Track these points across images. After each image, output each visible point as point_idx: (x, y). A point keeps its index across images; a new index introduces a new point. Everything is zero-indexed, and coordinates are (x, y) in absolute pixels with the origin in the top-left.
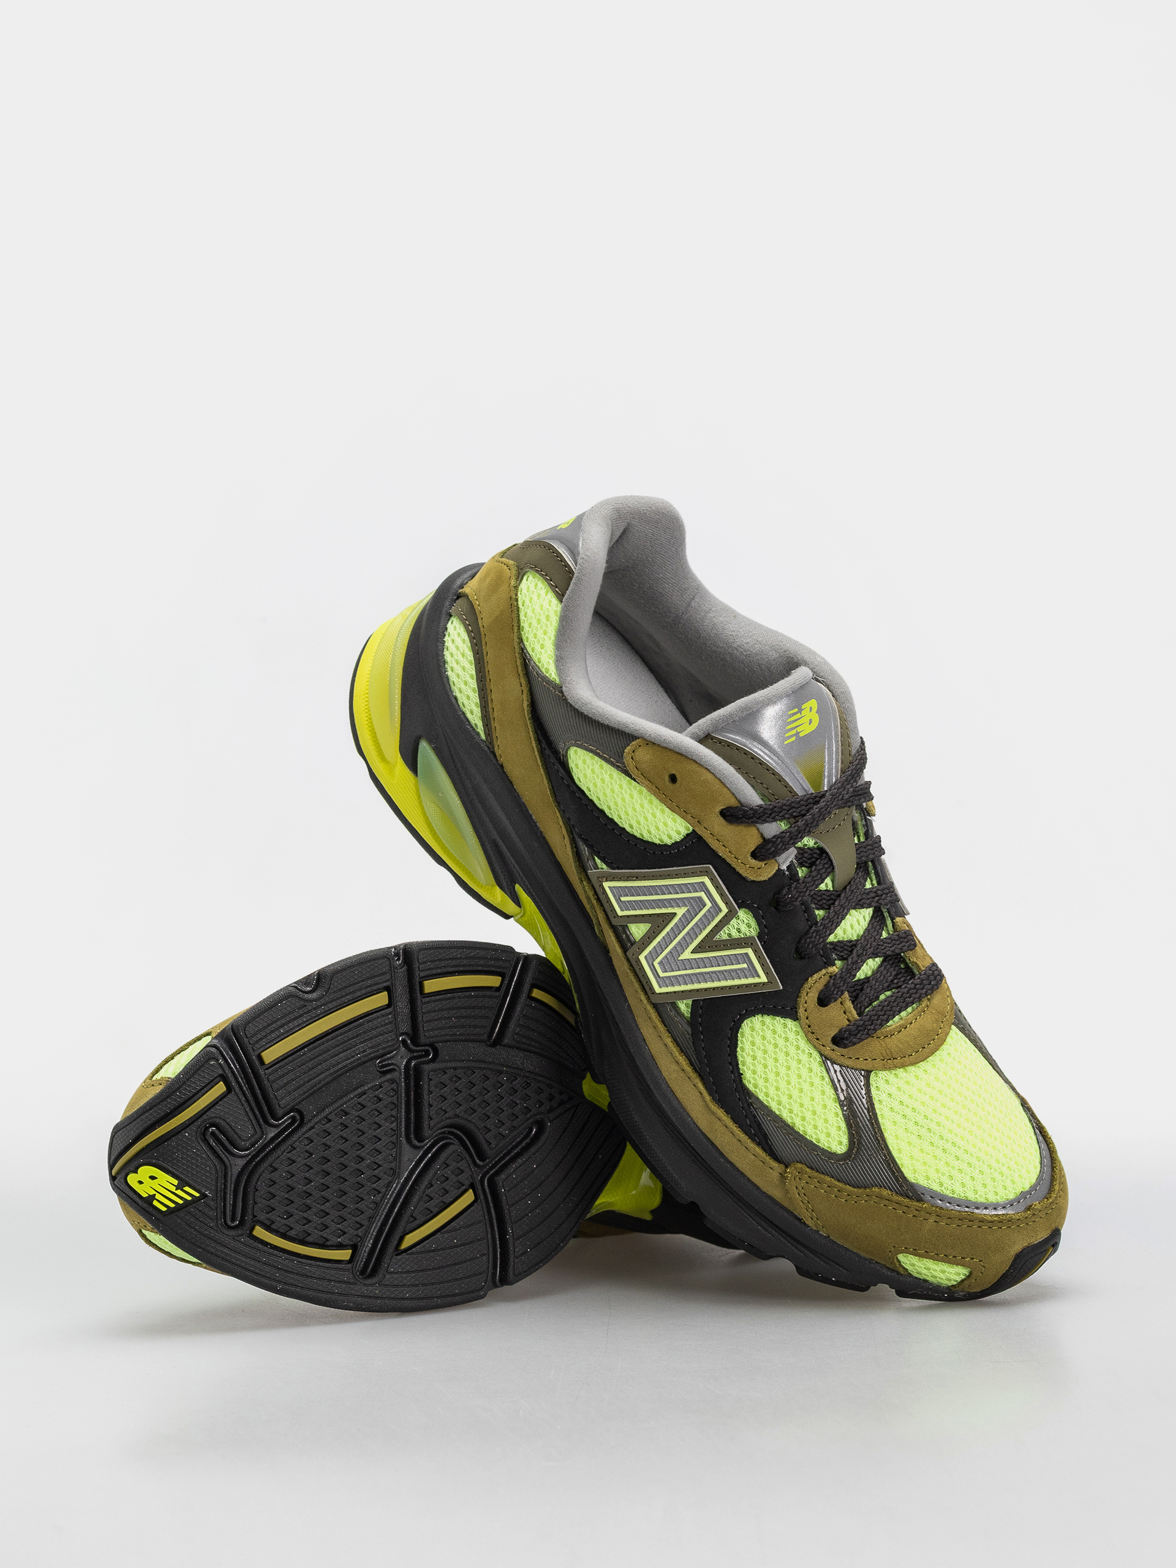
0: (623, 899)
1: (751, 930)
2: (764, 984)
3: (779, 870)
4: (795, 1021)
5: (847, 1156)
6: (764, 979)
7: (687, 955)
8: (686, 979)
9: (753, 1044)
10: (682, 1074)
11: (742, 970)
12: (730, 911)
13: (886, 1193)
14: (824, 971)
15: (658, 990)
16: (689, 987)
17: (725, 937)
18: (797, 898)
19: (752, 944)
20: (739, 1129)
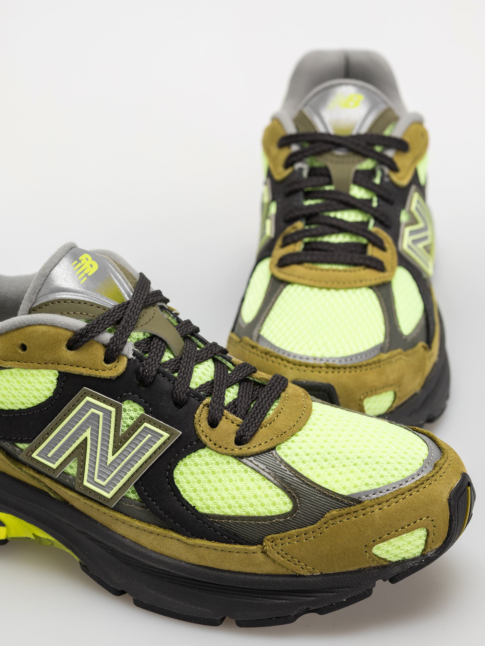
0: (50, 455)
1: (139, 412)
2: (169, 439)
3: (129, 360)
4: (204, 448)
5: (295, 508)
6: (166, 435)
7: (111, 458)
8: (119, 475)
9: (188, 482)
10: (159, 538)
11: (150, 440)
12: (117, 408)
13: (334, 512)
14: (201, 406)
15: (109, 496)
16: (126, 478)
17: (125, 429)
18: (152, 370)
19: (144, 419)
20: (216, 543)
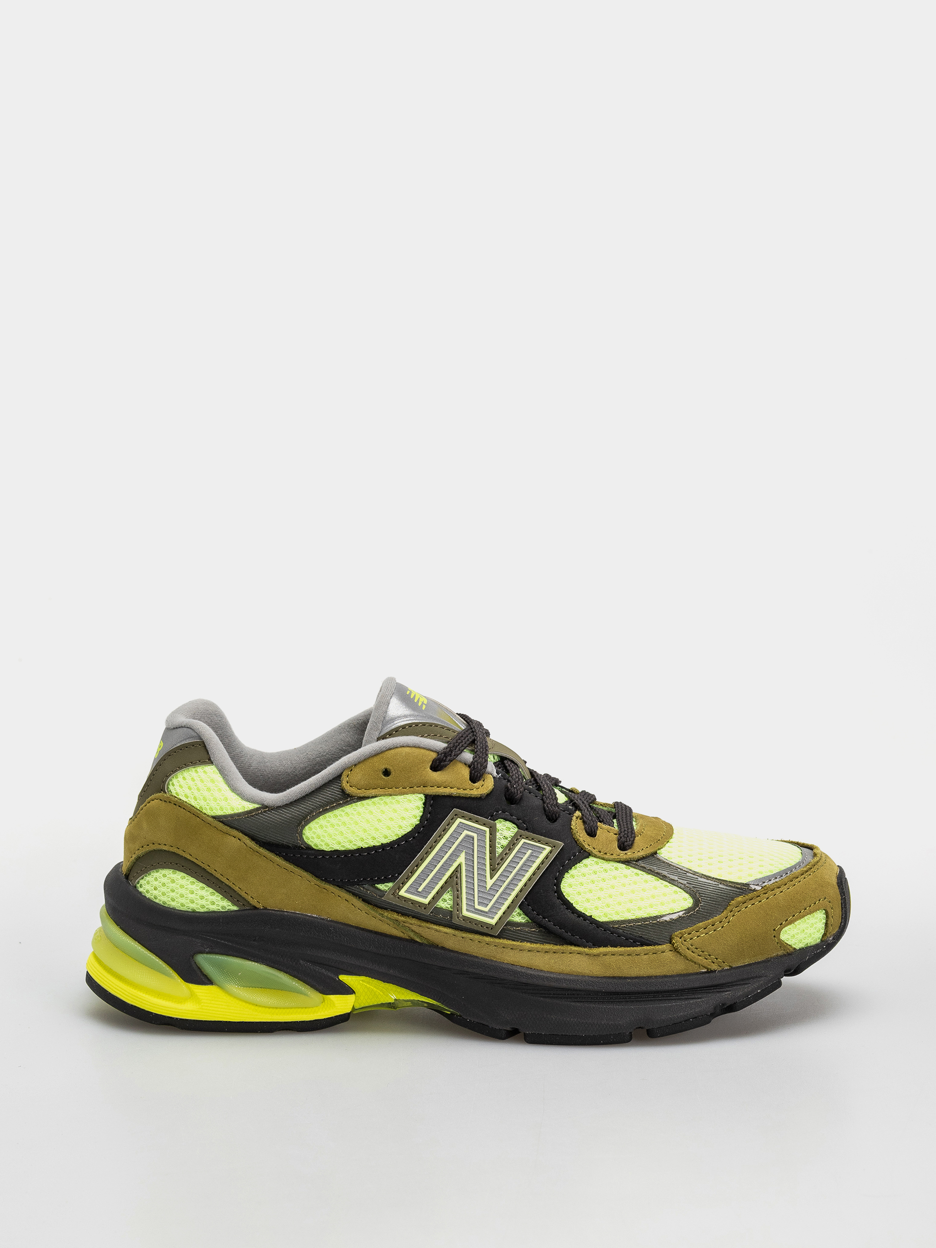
0: (420, 889)
1: (512, 830)
3: (493, 778)
4: (588, 857)
5: (696, 902)
6: (547, 848)
7: (490, 883)
8: (502, 898)
9: (579, 893)
10: (557, 955)
11: (531, 855)
13: (740, 899)
14: (574, 818)
15: (493, 922)
16: (510, 899)
17: (501, 850)
19: (521, 836)
20: (622, 948)
